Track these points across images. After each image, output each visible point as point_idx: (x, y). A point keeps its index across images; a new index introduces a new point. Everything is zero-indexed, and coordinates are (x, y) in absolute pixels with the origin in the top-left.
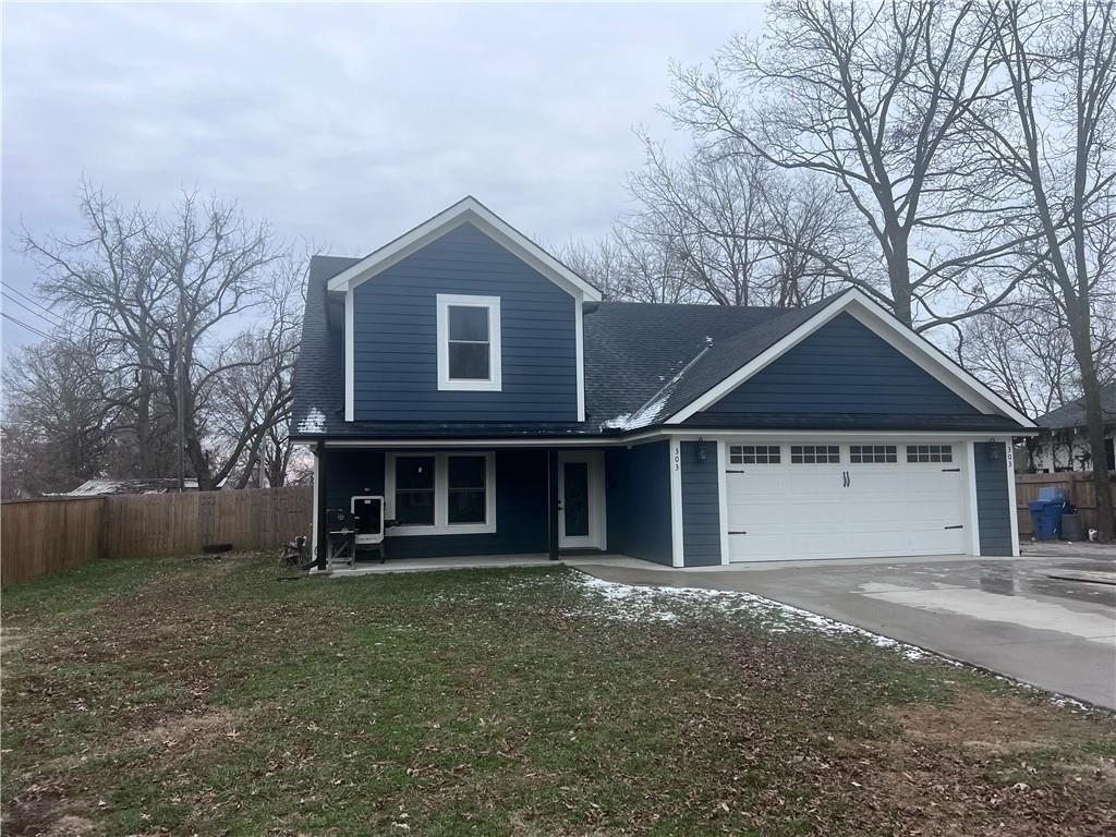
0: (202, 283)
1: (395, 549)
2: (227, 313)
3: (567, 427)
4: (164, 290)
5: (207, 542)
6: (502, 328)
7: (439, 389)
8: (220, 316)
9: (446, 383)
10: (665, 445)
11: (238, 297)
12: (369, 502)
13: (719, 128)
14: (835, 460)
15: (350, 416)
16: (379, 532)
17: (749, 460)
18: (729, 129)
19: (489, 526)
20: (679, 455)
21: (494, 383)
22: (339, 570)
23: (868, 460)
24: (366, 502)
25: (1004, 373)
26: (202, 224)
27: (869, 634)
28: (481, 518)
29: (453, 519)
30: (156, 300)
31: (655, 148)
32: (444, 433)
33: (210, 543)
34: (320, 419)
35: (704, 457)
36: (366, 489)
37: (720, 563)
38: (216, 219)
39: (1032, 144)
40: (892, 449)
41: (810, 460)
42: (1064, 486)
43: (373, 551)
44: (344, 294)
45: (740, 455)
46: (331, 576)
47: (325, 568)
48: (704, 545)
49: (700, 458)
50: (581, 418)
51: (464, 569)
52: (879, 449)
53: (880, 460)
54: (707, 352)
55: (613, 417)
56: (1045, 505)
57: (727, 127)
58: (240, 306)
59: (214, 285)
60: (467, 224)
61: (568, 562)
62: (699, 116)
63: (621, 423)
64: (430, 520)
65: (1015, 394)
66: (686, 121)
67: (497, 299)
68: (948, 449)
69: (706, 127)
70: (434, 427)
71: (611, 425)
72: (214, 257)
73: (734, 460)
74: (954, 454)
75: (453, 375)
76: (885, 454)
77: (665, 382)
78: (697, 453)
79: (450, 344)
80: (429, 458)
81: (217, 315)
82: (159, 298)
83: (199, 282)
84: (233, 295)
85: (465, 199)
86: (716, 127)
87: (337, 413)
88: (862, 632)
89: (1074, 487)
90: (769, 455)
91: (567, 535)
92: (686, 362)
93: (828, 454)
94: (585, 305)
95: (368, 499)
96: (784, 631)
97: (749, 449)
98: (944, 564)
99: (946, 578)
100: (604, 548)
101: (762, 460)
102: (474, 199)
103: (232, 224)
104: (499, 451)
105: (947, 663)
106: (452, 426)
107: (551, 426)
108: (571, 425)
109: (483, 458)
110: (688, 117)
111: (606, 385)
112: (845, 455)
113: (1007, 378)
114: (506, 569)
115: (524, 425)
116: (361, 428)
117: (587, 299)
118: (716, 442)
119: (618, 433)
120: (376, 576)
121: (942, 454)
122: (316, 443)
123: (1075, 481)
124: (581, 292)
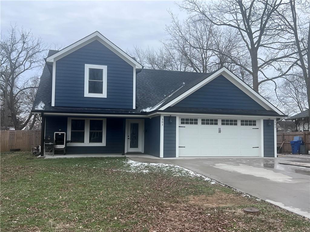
0: (18, 58)
1: (69, 150)
2: (27, 69)
3: (129, 110)
4: (5, 61)
5: (12, 148)
6: (107, 76)
7: (85, 96)
8: (25, 70)
9: (87, 94)
10: (159, 117)
11: (31, 64)
12: (60, 134)
13: (195, 11)
14: (216, 124)
15: (53, 105)
16: (64, 144)
17: (187, 123)
18: (199, 12)
19: (103, 144)
20: (163, 121)
21: (104, 95)
22: (47, 157)
23: (227, 124)
24: (59, 134)
25: (297, 99)
26: (18, 37)
27: (204, 177)
28: (100, 141)
29: (91, 141)
30: (2, 64)
31: (175, 17)
32: (86, 111)
33: (13, 148)
34: (43, 105)
35: (171, 122)
36: (60, 130)
37: (176, 157)
38: (23, 36)
39: (295, 20)
40: (236, 121)
41: (208, 124)
42: (302, 136)
43: (61, 151)
44: (52, 63)
45: (184, 121)
46: (45, 158)
47: (43, 156)
48: (170, 151)
49: (170, 122)
50: (134, 108)
51: (91, 157)
52: (231, 121)
53: (231, 124)
54: (183, 87)
55: (145, 108)
56: (295, 142)
57: (198, 10)
58: (32, 67)
59: (22, 59)
60: (96, 41)
61: (127, 156)
62: (189, 7)
63: (148, 110)
64: (83, 142)
65: (300, 106)
66: (184, 8)
67: (106, 66)
68: (255, 121)
69: (191, 10)
70: (83, 109)
71: (144, 110)
72: (22, 49)
73: (182, 123)
74: (257, 123)
75: (90, 92)
76: (233, 123)
77: (166, 97)
78: (169, 120)
79: (89, 81)
80: (82, 120)
81: (24, 70)
82: (4, 63)
83: (17, 58)
84: (29, 63)
85: (95, 32)
86: (194, 10)
87: (49, 103)
88: (203, 176)
89: (305, 137)
90: (194, 121)
91: (130, 147)
92: (174, 91)
93: (214, 122)
94: (137, 69)
95: (60, 133)
96: (178, 176)
97: (187, 120)
98: (248, 159)
99: (245, 163)
100: (143, 152)
101: (191, 123)
102: (98, 32)
103: (29, 38)
104: (108, 118)
105: (221, 185)
106: (89, 109)
107: (124, 110)
108: (131, 110)
109: (102, 121)
110: (185, 7)
111: (146, 97)
112: (220, 122)
113: (298, 101)
114: (105, 158)
115: (114, 110)
116: (57, 109)
117: (137, 67)
118: (176, 117)
119: (146, 113)
120: (60, 158)
121: (253, 123)
122: (41, 113)
123: (305, 135)
124: (135, 65)
